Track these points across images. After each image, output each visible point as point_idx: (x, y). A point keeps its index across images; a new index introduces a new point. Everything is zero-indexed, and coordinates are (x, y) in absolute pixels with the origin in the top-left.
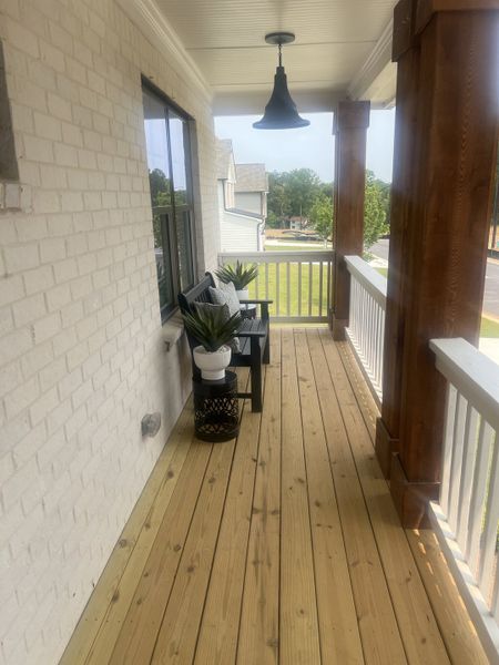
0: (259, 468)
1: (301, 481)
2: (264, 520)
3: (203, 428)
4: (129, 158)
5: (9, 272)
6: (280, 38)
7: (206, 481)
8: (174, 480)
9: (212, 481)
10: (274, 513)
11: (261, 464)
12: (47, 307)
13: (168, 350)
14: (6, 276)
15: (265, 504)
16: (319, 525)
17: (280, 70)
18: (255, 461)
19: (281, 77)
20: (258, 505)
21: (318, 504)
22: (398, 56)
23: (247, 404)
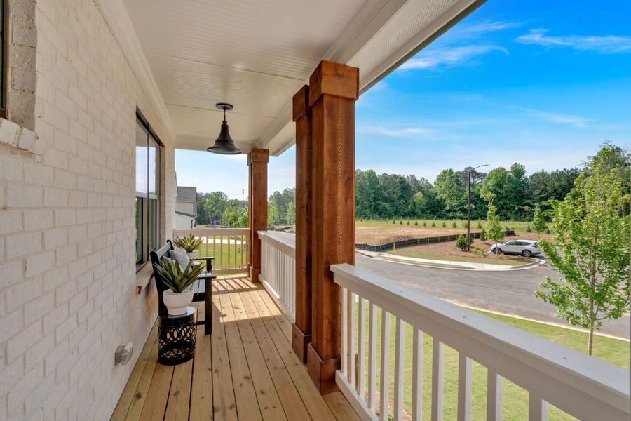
0: (215, 375)
1: (247, 378)
2: (224, 415)
3: (165, 354)
4: (124, 151)
5: (9, 205)
6: (226, 107)
7: (172, 394)
8: (142, 400)
9: (177, 394)
10: (231, 408)
11: (215, 372)
12: (43, 244)
13: (139, 293)
14: (4, 208)
15: (223, 403)
16: (266, 408)
17: (225, 122)
18: (211, 370)
19: (225, 127)
20: (217, 404)
21: (262, 392)
22: (296, 118)
23: (201, 329)
